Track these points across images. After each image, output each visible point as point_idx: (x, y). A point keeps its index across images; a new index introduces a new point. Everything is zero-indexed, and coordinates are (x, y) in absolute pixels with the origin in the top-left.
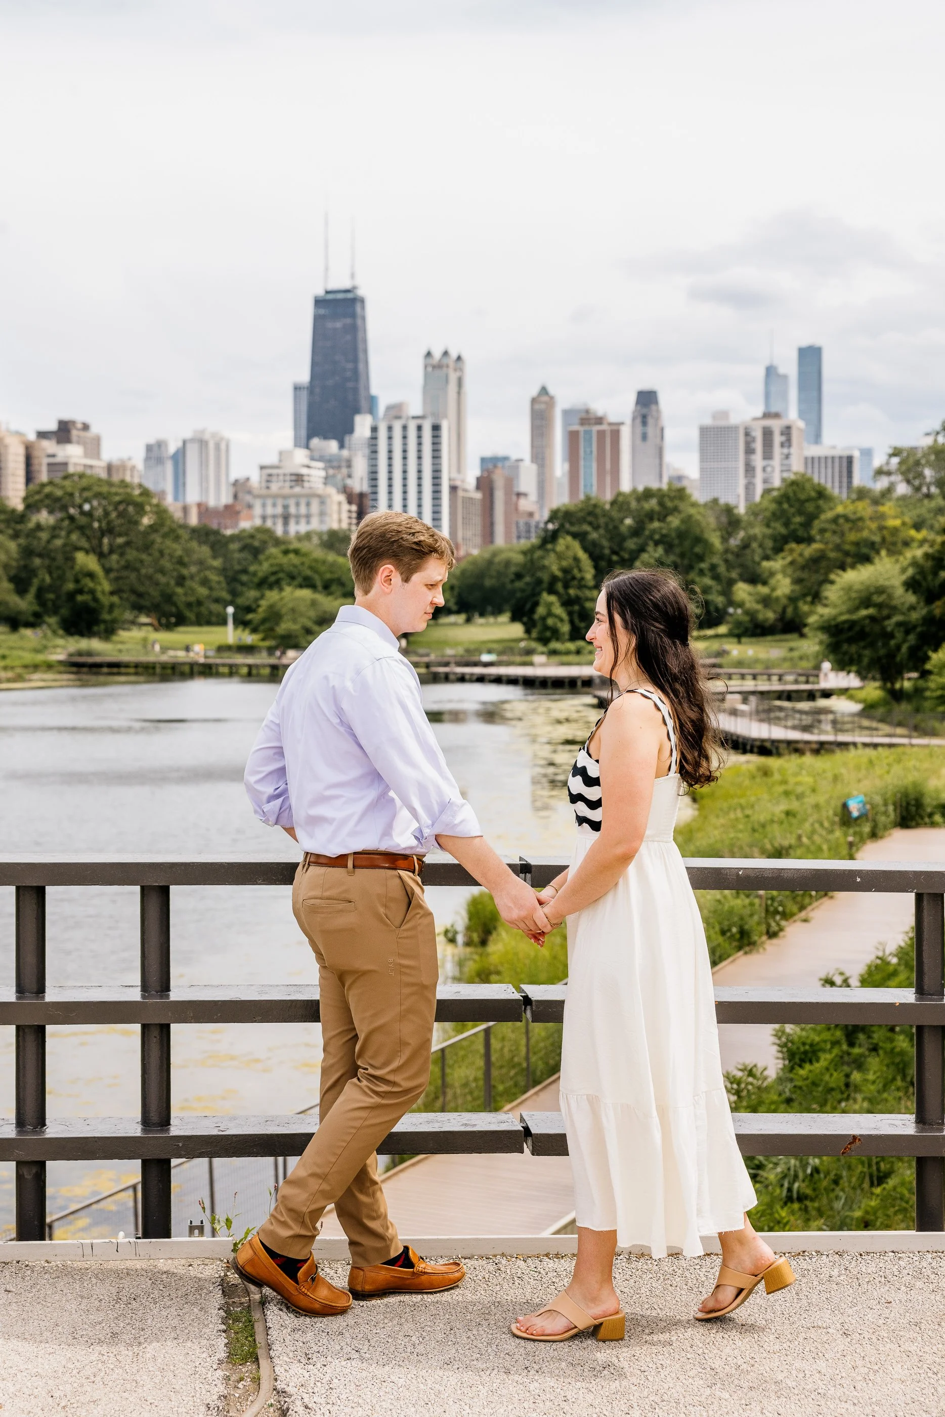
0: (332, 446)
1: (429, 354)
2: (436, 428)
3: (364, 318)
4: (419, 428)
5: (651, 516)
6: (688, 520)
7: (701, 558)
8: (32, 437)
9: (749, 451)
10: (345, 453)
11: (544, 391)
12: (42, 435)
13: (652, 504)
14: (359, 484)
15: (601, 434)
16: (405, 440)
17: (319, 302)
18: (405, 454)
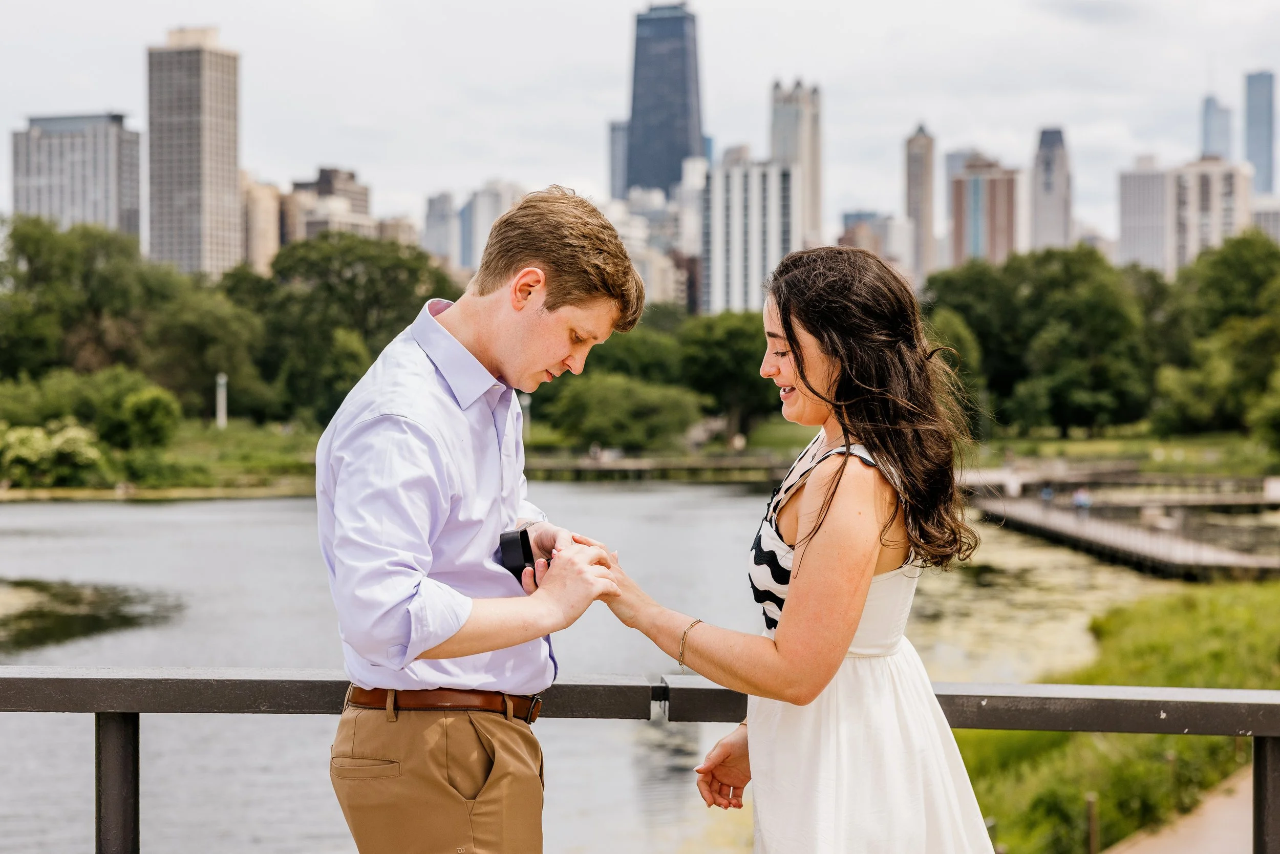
0: (656, 199)
1: (777, 86)
2: (785, 177)
3: (694, 40)
4: (764, 177)
5: (1053, 283)
6: (1101, 289)
7: (1114, 336)
8: (286, 188)
9: (1181, 202)
10: (672, 208)
11: (921, 130)
12: (299, 186)
13: (1055, 268)
14: (690, 245)
15: (993, 183)
16: (746, 189)
17: (642, 21)
18: (746, 207)
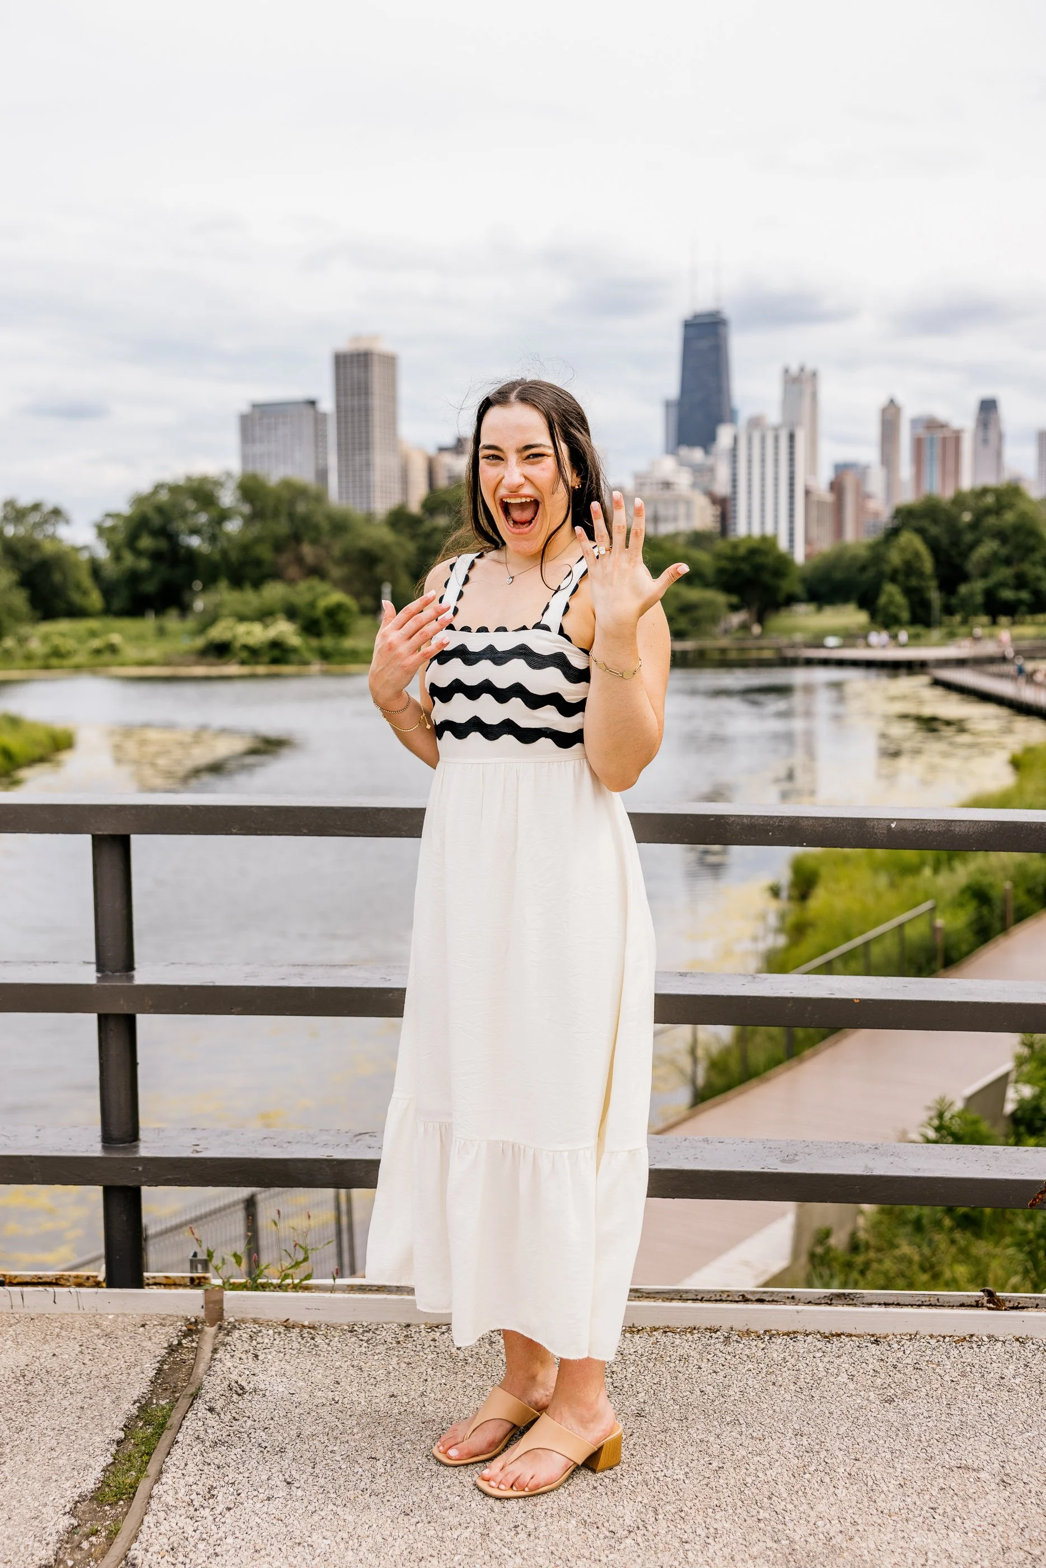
0: (697, 455)
1: (786, 371)
2: (792, 437)
3: (726, 339)
4: (776, 439)
5: (988, 511)
6: (1023, 515)
7: (1032, 550)
8: (432, 451)
10: (710, 461)
11: (892, 401)
12: (442, 450)
13: (990, 500)
14: (722, 487)
15: (944, 440)
16: (763, 447)
17: (688, 325)
18: (763, 461)
